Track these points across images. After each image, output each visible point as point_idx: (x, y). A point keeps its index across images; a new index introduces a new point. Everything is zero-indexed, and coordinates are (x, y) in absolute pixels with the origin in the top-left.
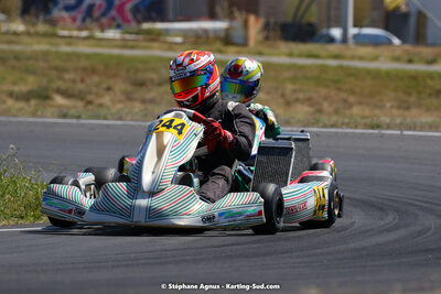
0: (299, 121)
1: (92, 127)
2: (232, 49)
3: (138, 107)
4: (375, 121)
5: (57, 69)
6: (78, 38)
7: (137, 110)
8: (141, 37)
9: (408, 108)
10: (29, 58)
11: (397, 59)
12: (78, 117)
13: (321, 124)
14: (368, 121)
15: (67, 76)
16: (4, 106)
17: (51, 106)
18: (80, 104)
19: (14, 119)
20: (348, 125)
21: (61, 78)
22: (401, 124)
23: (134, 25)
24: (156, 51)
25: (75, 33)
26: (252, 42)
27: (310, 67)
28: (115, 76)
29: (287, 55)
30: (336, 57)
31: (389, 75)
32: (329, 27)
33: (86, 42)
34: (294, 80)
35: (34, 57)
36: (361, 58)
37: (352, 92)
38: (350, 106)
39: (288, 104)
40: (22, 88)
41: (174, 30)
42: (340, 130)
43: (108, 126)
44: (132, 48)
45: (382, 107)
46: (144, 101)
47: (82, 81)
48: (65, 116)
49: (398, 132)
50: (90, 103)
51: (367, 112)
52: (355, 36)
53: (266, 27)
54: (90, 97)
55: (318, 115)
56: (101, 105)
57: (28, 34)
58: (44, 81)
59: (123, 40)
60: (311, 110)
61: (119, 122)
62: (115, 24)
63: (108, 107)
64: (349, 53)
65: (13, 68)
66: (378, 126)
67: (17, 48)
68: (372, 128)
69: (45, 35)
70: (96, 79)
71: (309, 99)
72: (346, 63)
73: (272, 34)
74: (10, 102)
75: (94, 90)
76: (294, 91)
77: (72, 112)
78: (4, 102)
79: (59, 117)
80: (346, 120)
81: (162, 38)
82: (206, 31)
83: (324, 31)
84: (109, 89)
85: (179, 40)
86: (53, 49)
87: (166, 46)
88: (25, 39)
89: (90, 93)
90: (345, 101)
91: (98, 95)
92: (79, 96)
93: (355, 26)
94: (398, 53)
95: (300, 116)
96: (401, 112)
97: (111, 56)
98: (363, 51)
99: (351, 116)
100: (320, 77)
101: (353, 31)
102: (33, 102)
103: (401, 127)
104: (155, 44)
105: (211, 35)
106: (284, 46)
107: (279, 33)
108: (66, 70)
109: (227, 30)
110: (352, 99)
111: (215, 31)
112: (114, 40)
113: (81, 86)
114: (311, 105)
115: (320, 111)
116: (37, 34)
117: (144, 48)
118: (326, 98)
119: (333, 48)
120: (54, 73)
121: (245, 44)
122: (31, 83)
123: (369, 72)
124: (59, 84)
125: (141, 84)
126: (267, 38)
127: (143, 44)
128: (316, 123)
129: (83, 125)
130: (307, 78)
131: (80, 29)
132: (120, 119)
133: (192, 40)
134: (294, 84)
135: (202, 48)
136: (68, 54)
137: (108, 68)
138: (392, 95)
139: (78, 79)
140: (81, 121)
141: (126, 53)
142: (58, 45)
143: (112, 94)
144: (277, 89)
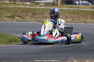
0: (69, 22)
1: (24, 24)
2: (54, 6)
3: (34, 19)
4: (86, 21)
6: (21, 4)
7: (33, 20)
8: (34, 4)
9: (93, 19)
10: (10, 9)
11: (91, 8)
12: (21, 21)
14: (84, 22)
15: (18, 12)
16: (4, 19)
17: (15, 19)
18: (21, 18)
19: (6, 22)
20: (80, 23)
21: (17, 13)
22: (92, 22)
23: (33, 1)
24: (38, 7)
25: (20, 3)
26: (59, 5)
27: (71, 10)
28: (29, 12)
29: (66, 7)
30: (77, 8)
31: (89, 12)
32: (76, 1)
33: (23, 5)
34: (68, 13)
35: (11, 8)
36: (83, 8)
38: (81, 18)
39: (67, 18)
40: (8, 15)
41: (42, 2)
42: (78, 24)
43: (27, 23)
44: (32, 6)
45: (87, 19)
46: (35, 18)
47: (22, 13)
48: (18, 21)
49: (91, 24)
50: (23, 18)
51: (84, 20)
52: (81, 3)
53: (62, 2)
54: (23, 17)
55: (73, 20)
56: (26, 19)
57: (10, 3)
58: (13, 14)
59: (31, 4)
60: (72, 19)
62: (28, 1)
63: (27, 19)
64: (80, 7)
65: (7, 11)
66: (86, 23)
67: (7, 6)
68: (85, 23)
69: (13, 4)
70: (25, 13)
71: (71, 17)
72: (79, 9)
73: (63, 3)
74: (6, 18)
75: (24, 15)
76: (68, 15)
77: (19, 20)
78: (4, 18)
79: (17, 21)
80: (80, 22)
81: (39, 4)
82: (49, 2)
83: (75, 2)
84: (27, 15)
85: (43, 4)
86: (15, 7)
87: (40, 6)
88: (9, 4)
89: (23, 16)
90: (79, 17)
91: (25, 17)
92: (21, 17)
93: (81, 1)
94: (91, 7)
95: (69, 21)
96: (91, 19)
97: (28, 8)
98: (83, 6)
99: (81, 20)
100: (74, 12)
101: (81, 2)
102: (11, 18)
103: (91, 23)
104: (37, 5)
105: (50, 3)
106: (66, 6)
107: (65, 3)
108: (18, 11)
109: (53, 2)
110: (81, 17)
111: (51, 2)
112: (28, 5)
113: (21, 15)
114: (72, 18)
115: (74, 19)
116: (12, 3)
117: (35, 6)
118: (75, 17)
119: (76, 6)
120: (15, 12)
121: (57, 5)
122: (10, 14)
123: (84, 11)
124: (17, 14)
125: (34, 14)
126: (62, 4)
127: (35, 5)
128: (73, 22)
130: (71, 12)
131: (21, 2)
132: (30, 22)
133: (45, 4)
134: (68, 14)
135: (48, 6)
136: (18, 8)
137: (27, 11)
138: (90, 16)
139: (21, 13)
140: (21, 22)
141: (31, 7)
142: (16, 6)
143: (28, 16)
144: (64, 15)
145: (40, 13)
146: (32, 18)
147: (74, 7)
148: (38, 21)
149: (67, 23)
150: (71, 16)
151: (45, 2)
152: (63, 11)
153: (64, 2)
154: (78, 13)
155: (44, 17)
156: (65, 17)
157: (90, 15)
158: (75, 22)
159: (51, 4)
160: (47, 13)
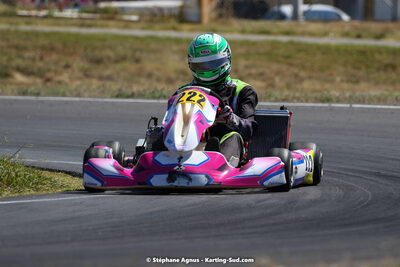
1: (51, 104)
2: (186, 27)
3: (95, 83)
4: (326, 94)
5: (17, 47)
6: (37, 17)
8: (98, 16)
9: (357, 82)
11: (346, 35)
12: (38, 94)
13: (272, 99)
14: (319, 95)
15: (27, 54)
17: (11, 84)
18: (39, 81)
20: (299, 100)
21: (20, 56)
22: (351, 97)
23: (91, 5)
24: (113, 30)
25: (34, 13)
26: (206, 19)
27: (261, 43)
28: (73, 54)
29: (237, 32)
30: (287, 33)
31: (338, 50)
32: (280, 4)
33: (46, 21)
34: (247, 56)
36: (312, 34)
37: (303, 68)
38: (302, 80)
41: (130, 8)
43: (67, 103)
44: (90, 26)
45: (332, 81)
46: (101, 78)
47: (41, 59)
48: (24, 93)
49: (348, 105)
50: (48, 80)
51: (318, 86)
52: (306, 13)
53: (221, 5)
54: (49, 75)
55: (269, 90)
56: (60, 82)
58: (4, 59)
59: (81, 18)
60: (264, 84)
61: (77, 99)
62: (72, 3)
63: (66, 84)
64: (299, 29)
66: (328, 100)
68: (323, 102)
69: (5, 15)
70: (54, 57)
71: (261, 74)
72: (296, 39)
73: (224, 11)
75: (53, 67)
76: (247, 67)
77: (32, 89)
79: (19, 94)
80: (297, 95)
81: (118, 17)
82: (161, 9)
83: (275, 8)
84: (67, 66)
85: (135, 18)
86: (13, 28)
87: (121, 24)
89: (49, 70)
90: (296, 76)
91: (56, 72)
92: (40, 74)
93: (305, 2)
94: (347, 28)
96: (350, 85)
97: (69, 35)
98: (313, 27)
99: (302, 90)
100: (271, 53)
101: (303, 8)
103: (350, 100)
104: (111, 23)
105: (166, 13)
106: (237, 23)
107: (231, 10)
108: (25, 49)
109: (181, 8)
110: (303, 74)
111: (170, 9)
112: (72, 19)
113: (40, 64)
114: (263, 80)
115: (272, 85)
117: (102, 26)
118: (278, 73)
119: (284, 25)
120: (14, 52)
121: (199, 21)
123: (319, 47)
124: (19, 62)
125: (98, 61)
126: (220, 16)
127: (101, 22)
128: (268, 97)
129: (42, 102)
130: (259, 54)
131: (39, 8)
132: (79, 95)
133: (148, 18)
134: (247, 60)
135: (157, 26)
136: (27, 33)
137: (67, 46)
138: (341, 69)
139: (37, 57)
140: (41, 98)
141: (84, 31)
142: (17, 24)
143: (70, 71)
145: (124, 59)
146: (87, 81)
147: (275, 30)
148: (115, 94)
150: (261, 70)
151: (147, 9)
153: (227, 8)
154: (288, 57)
155: (140, 74)
157: (345, 65)
158: (279, 97)
159: (172, 16)
160: (153, 56)
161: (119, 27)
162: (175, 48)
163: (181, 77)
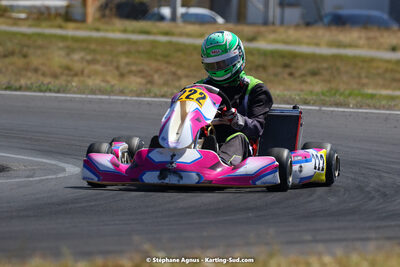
0: (132, 91)
2: (71, 25)
13: (152, 95)
24: (2, 26)
26: (90, 19)
27: (142, 42)
29: (119, 31)
30: (166, 34)
32: (160, 6)
34: (128, 53)
36: (188, 35)
37: (180, 66)
39: (122, 75)
41: (18, 7)
52: (184, 16)
53: (103, 8)
55: (149, 86)
60: (143, 81)
64: (178, 30)
71: (141, 71)
72: (174, 39)
73: (107, 12)
76: (128, 64)
81: (8, 14)
82: (48, 8)
83: (156, 10)
85: (23, 16)
87: (10, 21)
90: (174, 74)
93: (183, 5)
95: (134, 87)
98: (190, 28)
100: (151, 52)
101: (181, 10)
105: (53, 12)
106: (119, 23)
107: (114, 10)
109: (68, 7)
110: (180, 72)
111: (56, 8)
114: (143, 77)
115: (151, 82)
118: (157, 71)
119: (163, 25)
121: (83, 20)
123: (195, 47)
126: (103, 16)
128: (148, 93)
130: (139, 52)
133: (35, 16)
134: (128, 57)
135: (44, 24)
144: (111, 62)
145: (12, 53)
147: (155, 30)
148: (4, 87)
149: (123, 98)
150: (140, 68)
151: (35, 7)
152: (108, 48)
153: (111, 10)
154: (167, 56)
155: (27, 68)
156: (116, 73)
158: (158, 93)
159: (58, 15)
160: (39, 52)
161: (8, 24)
162: (61, 44)
163: (66, 72)
